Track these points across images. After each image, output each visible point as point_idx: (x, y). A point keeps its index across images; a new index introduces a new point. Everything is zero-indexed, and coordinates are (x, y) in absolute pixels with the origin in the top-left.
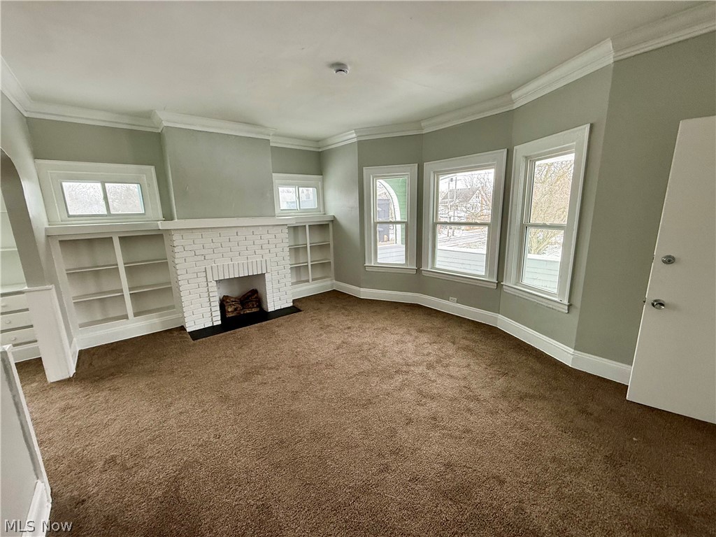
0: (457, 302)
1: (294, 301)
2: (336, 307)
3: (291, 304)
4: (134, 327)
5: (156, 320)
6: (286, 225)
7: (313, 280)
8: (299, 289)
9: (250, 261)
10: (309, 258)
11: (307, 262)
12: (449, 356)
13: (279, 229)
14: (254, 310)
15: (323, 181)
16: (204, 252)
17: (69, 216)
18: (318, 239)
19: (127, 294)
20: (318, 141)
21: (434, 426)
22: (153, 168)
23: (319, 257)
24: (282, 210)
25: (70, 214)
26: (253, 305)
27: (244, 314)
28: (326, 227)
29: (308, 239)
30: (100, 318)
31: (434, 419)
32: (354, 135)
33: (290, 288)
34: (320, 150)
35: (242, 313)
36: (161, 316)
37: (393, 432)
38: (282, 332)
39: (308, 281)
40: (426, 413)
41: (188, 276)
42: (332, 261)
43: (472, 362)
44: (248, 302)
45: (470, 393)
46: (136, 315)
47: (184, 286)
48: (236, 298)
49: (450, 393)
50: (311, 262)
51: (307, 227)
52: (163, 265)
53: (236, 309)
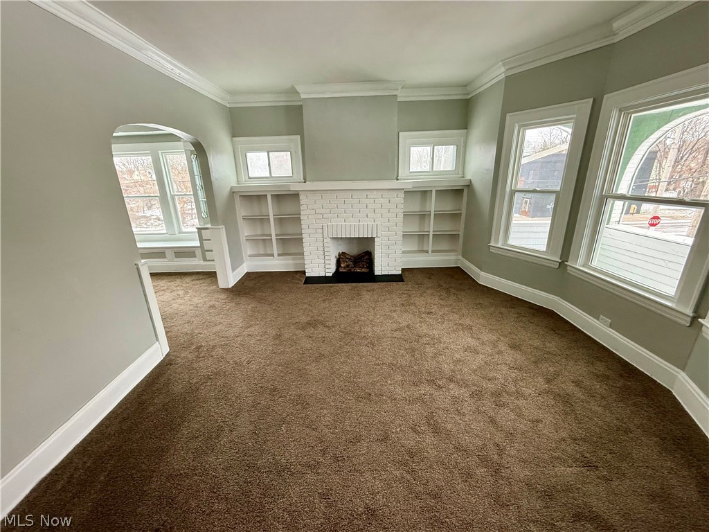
0: (610, 327)
1: (403, 270)
2: (440, 286)
3: (400, 273)
4: (276, 264)
5: (291, 262)
6: (403, 189)
7: (433, 251)
8: (413, 259)
9: (362, 223)
10: (431, 227)
11: (429, 232)
12: (519, 395)
13: (395, 194)
14: (363, 270)
15: (467, 137)
16: (322, 211)
17: (249, 178)
18: (448, 206)
19: (274, 238)
20: (466, 86)
21: (404, 463)
22: (299, 136)
23: (447, 227)
24: (410, 172)
25: (250, 176)
26: (363, 265)
27: (354, 272)
28: (460, 192)
29: (433, 206)
30: (262, 253)
31: (412, 455)
32: (503, 69)
33: (400, 256)
34: (469, 97)
35: (353, 270)
36: (294, 259)
37: (357, 439)
38: (366, 296)
39: (427, 252)
40: (410, 444)
41: (309, 231)
42: (461, 234)
43: (549, 419)
44: (359, 262)
45: (496, 457)
46: (279, 255)
47: (306, 239)
48: (351, 256)
49: (466, 440)
50: (433, 231)
51: (434, 193)
52: (297, 219)
53: (348, 266)
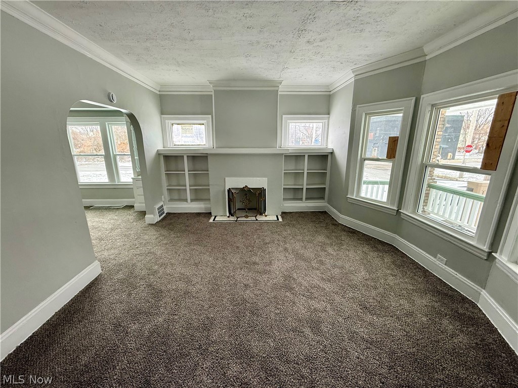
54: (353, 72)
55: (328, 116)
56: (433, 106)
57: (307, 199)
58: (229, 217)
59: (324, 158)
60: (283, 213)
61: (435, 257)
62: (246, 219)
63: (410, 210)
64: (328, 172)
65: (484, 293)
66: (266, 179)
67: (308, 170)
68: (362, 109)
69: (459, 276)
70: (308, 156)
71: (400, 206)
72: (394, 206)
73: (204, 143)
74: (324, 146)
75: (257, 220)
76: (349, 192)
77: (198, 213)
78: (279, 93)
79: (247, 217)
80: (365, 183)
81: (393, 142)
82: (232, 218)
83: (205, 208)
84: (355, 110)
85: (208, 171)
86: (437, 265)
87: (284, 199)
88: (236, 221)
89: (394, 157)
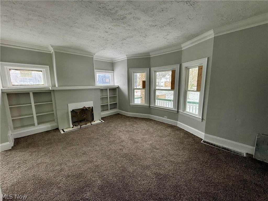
54: (126, 56)
55: (113, 71)
56: (155, 71)
57: (110, 109)
58: (73, 127)
59: (114, 90)
60: (102, 118)
61: (164, 117)
62: (86, 126)
63: (153, 105)
64: (117, 95)
65: (178, 122)
66: (92, 102)
67: (109, 95)
68: (131, 70)
69: (171, 120)
70: (109, 89)
71: (150, 104)
72: (148, 105)
73: (43, 83)
74: (113, 85)
75: (92, 124)
76: (131, 102)
77: (47, 131)
78: (94, 59)
79: (86, 124)
80: (136, 98)
81: (144, 82)
82: (75, 128)
83: (51, 127)
84: (129, 70)
85: (52, 101)
86: (165, 120)
87: (102, 111)
88: (80, 128)
89: (145, 88)
